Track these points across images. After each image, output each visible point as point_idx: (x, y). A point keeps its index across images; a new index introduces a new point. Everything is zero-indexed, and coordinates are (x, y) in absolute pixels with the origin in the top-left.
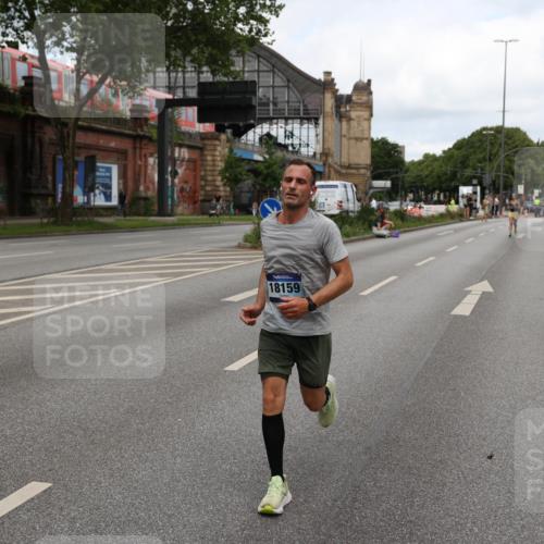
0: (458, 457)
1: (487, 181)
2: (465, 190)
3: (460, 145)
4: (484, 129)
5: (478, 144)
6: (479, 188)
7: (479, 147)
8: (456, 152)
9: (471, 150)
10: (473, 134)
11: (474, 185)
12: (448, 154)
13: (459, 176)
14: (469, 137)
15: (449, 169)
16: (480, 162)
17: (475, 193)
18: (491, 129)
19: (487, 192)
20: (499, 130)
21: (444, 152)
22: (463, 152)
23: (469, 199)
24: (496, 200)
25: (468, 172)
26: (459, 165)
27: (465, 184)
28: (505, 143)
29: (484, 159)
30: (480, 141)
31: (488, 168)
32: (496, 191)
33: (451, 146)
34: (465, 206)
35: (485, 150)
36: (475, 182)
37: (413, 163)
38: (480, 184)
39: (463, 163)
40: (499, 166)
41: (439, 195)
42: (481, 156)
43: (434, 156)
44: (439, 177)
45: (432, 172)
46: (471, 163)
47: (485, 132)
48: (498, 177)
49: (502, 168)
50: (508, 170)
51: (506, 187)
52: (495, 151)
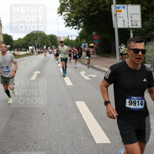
1: (36, 45)
2: (30, 48)
6: (34, 47)
8: (27, 37)
9: (31, 37)
11: (33, 46)
12: (25, 38)
13: (28, 44)
15: (25, 42)
17: (33, 48)
18: (35, 31)
19: (36, 48)
22: (29, 37)
23: (32, 50)
24: (39, 50)
25: (31, 43)
26: (28, 41)
27: (30, 46)
28: (40, 35)
29: (34, 39)
31: (36, 42)
32: (39, 48)
34: (31, 52)
35: (34, 37)
36: (33, 45)
37: (15, 41)
38: (34, 46)
40: (38, 41)
41: (24, 49)
44: (23, 44)
45: (21, 43)
46: (31, 40)
47: (34, 32)
48: (38, 44)
49: (39, 42)
50: (41, 42)
51: (41, 47)
52: (37, 37)
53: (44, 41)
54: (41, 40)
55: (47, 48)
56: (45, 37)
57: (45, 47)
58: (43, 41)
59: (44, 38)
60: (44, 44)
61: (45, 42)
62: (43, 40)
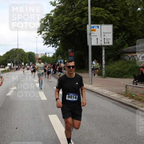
1: (15, 62)
2: (9, 64)
3: (7, 53)
5: (12, 53)
6: (12, 64)
8: (6, 55)
9: (10, 54)
10: (11, 50)
11: (11, 63)
13: (7, 61)
15: (5, 59)
17: (12, 65)
18: (15, 49)
19: (15, 64)
20: (17, 49)
21: (3, 55)
22: (8, 55)
23: (10, 66)
24: (17, 67)
25: (10, 60)
26: (7, 58)
28: (19, 52)
29: (14, 57)
31: (15, 59)
32: (17, 64)
34: (9, 68)
35: (14, 54)
36: (11, 62)
38: (13, 63)
41: (2, 66)
42: (13, 56)
43: (1, 56)
44: (2, 61)
46: (10, 58)
47: (13, 50)
48: (17, 61)
49: (18, 59)
50: (20, 59)
51: (19, 63)
52: (16, 55)
53: (22, 58)
54: (19, 57)
55: (25, 64)
56: (24, 54)
57: (23, 64)
58: (21, 58)
59: (22, 55)
60: (22, 61)
61: (23, 59)
62: (21, 57)
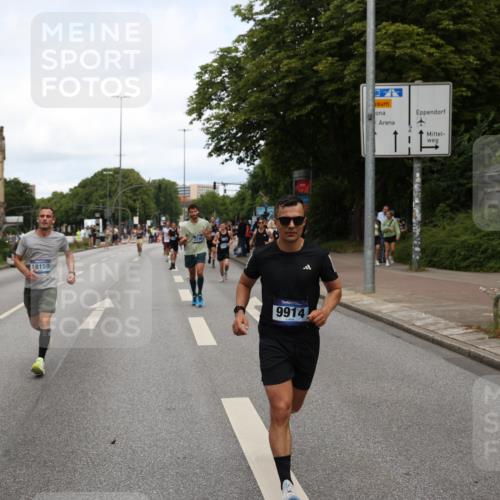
0: (86, 447)
1: (108, 214)
2: (89, 223)
3: (84, 184)
4: (105, 170)
5: (99, 183)
6: (101, 221)
7: (101, 185)
8: (80, 190)
9: (94, 188)
10: (95, 175)
11: (98, 218)
12: (74, 192)
13: (83, 210)
14: (92, 177)
15: (75, 204)
16: (101, 198)
17: (98, 225)
18: (110, 170)
19: (108, 223)
20: (117, 171)
21: (71, 190)
22: (87, 190)
23: (93, 230)
24: (116, 230)
25: (92, 207)
26: (84, 201)
27: (89, 218)
28: (123, 182)
29: (105, 196)
30: (101, 180)
31: (108, 203)
32: (115, 223)
33: (76, 185)
34: (90, 236)
35: (105, 188)
36: (97, 215)
37: (43, 200)
38: (102, 217)
39: (86, 199)
40: (117, 201)
41: (66, 228)
42: (102, 193)
43: (62, 193)
44: (66, 212)
45: (61, 207)
46: (94, 199)
47: (105, 173)
48: (117, 210)
49: (120, 203)
50: (125, 204)
51: (124, 219)
52: (114, 189)
53: (135, 201)
54: (124, 198)
55: (142, 221)
56: (141, 188)
57: (136, 220)
58: (131, 202)
59: (134, 191)
60: (134, 212)
61: (138, 205)
62: (130, 197)
